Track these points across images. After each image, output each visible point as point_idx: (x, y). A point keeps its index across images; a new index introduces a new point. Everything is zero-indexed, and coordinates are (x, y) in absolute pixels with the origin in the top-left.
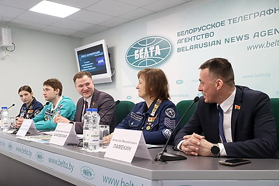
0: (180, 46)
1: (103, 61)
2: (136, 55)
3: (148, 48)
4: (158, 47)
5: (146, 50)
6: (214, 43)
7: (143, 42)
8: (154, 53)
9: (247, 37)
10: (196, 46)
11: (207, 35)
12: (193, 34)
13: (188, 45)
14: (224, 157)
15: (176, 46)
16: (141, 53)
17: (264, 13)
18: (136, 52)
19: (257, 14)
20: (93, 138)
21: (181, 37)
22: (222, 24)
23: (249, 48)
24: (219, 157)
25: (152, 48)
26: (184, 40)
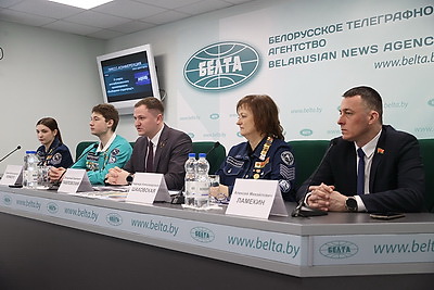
0: (274, 58)
1: (146, 77)
2: (201, 70)
3: (222, 60)
4: (237, 58)
5: (218, 62)
6: (325, 56)
7: (214, 50)
8: (231, 67)
9: (375, 49)
10: (298, 60)
11: (315, 44)
12: (294, 42)
13: (286, 57)
14: (363, 212)
15: (267, 58)
16: (210, 68)
17: (399, 16)
18: (201, 65)
19: (389, 17)
20: (202, 192)
21: (275, 45)
22: (338, 28)
23: (378, 65)
24: (357, 212)
25: (227, 60)
26: (279, 50)
